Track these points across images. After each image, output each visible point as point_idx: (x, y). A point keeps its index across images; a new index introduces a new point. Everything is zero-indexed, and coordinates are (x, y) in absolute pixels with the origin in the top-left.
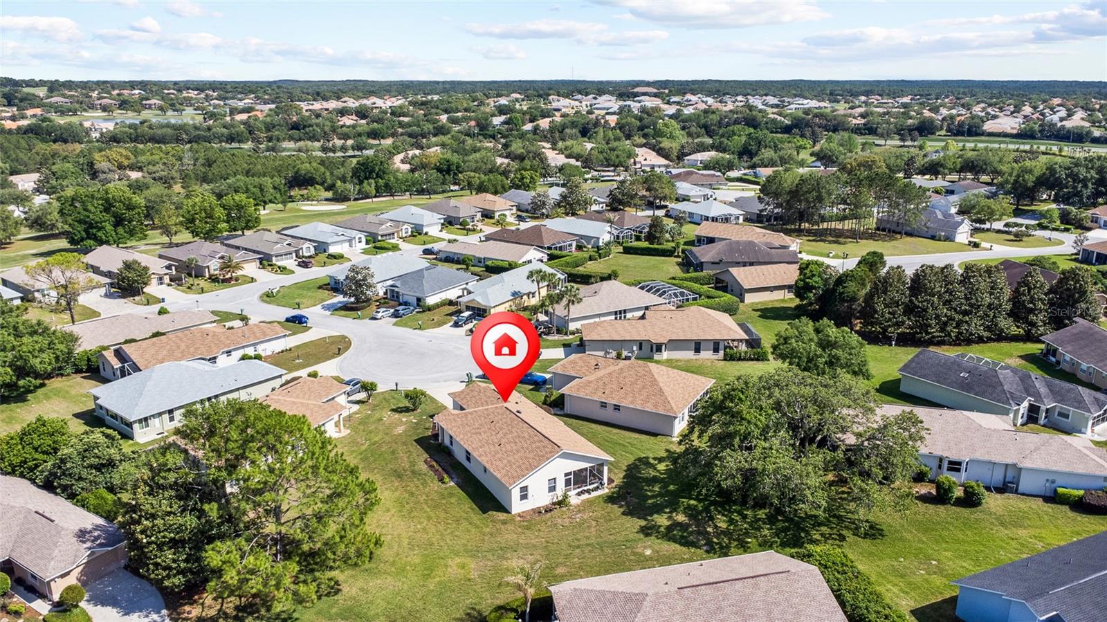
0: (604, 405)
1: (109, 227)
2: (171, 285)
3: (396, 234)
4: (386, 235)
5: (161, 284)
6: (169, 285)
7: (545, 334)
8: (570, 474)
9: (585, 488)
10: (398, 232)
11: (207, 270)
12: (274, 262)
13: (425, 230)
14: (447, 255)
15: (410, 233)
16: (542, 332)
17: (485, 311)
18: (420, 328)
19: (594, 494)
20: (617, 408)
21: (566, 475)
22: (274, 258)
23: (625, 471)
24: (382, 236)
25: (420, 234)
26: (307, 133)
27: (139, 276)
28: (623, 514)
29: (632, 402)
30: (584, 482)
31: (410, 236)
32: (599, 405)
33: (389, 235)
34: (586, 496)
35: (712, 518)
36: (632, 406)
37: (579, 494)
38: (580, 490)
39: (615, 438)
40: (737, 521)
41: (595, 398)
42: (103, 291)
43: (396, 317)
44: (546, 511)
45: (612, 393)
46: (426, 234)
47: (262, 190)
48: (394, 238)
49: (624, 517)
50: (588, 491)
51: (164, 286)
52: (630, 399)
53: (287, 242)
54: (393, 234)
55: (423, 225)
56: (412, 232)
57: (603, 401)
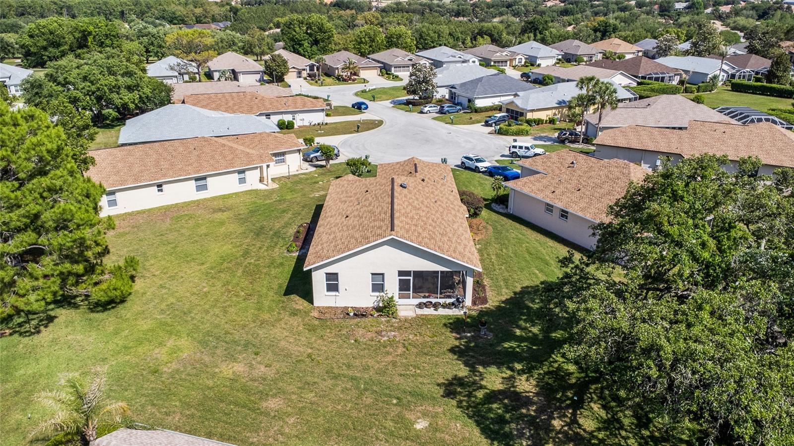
0: (549, 208)
1: (306, 44)
2: (306, 79)
3: (508, 62)
4: (499, 62)
5: (300, 77)
6: (305, 79)
7: (570, 142)
8: (407, 273)
9: (434, 301)
10: (511, 60)
11: (337, 71)
12: (393, 72)
13: (538, 62)
14: (537, 77)
15: (523, 63)
16: (566, 139)
17: (522, 114)
18: (452, 123)
19: (442, 312)
20: (564, 214)
21: (401, 273)
22: (393, 69)
23: (515, 293)
24: (495, 62)
25: (532, 65)
26: (513, 10)
27: (278, 66)
28: (452, 350)
29: (582, 210)
30: (433, 291)
31: (522, 66)
32: (543, 207)
33: (502, 62)
34: (430, 311)
35: (577, 405)
36: (580, 214)
37: (420, 306)
38: (425, 300)
39: (544, 252)
40: (622, 427)
41: (540, 197)
42: (258, 77)
43: (442, 113)
44: (355, 314)
45: (563, 193)
46: (539, 65)
47: (439, 36)
48: (506, 66)
49: (451, 355)
50: (436, 306)
51: (302, 79)
52: (582, 205)
53: (409, 58)
54: (506, 62)
55: (536, 58)
56: (525, 62)
57: (551, 203)
